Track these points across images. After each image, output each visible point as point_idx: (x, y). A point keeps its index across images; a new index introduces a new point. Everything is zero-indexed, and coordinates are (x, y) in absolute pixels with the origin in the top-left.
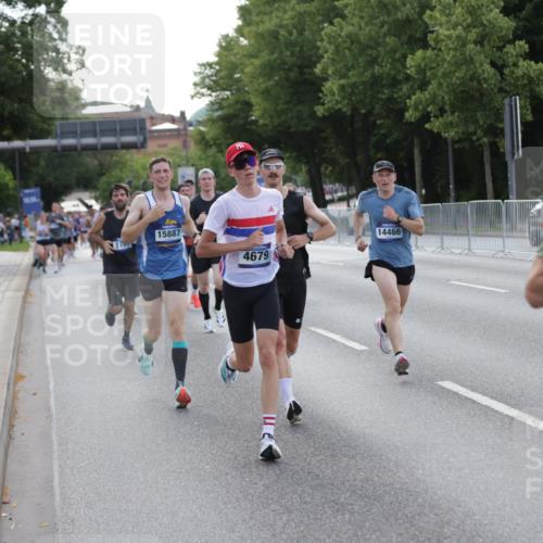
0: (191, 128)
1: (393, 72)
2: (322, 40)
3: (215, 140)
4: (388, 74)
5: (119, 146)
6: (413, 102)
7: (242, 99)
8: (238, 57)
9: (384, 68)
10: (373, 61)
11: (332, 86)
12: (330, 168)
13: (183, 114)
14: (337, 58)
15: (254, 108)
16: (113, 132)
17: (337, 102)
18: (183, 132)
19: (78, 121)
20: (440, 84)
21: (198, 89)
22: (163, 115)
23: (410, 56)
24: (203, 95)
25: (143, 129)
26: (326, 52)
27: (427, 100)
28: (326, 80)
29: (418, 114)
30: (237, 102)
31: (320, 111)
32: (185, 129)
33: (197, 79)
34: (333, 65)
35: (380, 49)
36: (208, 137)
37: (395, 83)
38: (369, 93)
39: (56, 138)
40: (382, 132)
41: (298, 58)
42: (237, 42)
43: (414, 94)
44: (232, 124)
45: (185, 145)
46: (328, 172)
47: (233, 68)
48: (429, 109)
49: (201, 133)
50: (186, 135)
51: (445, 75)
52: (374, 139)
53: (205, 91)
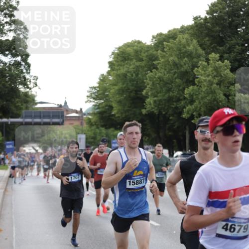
0: (85, 116)
1: (178, 96)
2: (146, 79)
3: (95, 122)
4: (176, 96)
5: (51, 123)
6: (186, 110)
7: (109, 104)
8: (108, 84)
9: (174, 94)
10: (169, 90)
11: (150, 100)
12: (147, 138)
13: (81, 109)
14: (153, 88)
15: (114, 109)
16: (49, 117)
17: (152, 108)
18: (81, 118)
19: (33, 111)
20: (200, 103)
21: (89, 99)
22: (72, 109)
23: (186, 89)
24: (91, 101)
25: (63, 116)
26: (148, 84)
27: (193, 109)
28: (148, 98)
29: (189, 116)
30: (106, 106)
31: (144, 111)
32: (82, 117)
33: (88, 94)
34: (151, 91)
35: (173, 84)
36: (92, 121)
37: (179, 100)
38: (167, 104)
39: (22, 118)
40: (172, 122)
41: (135, 87)
42: (107, 78)
43: (187, 106)
44: (104, 116)
45: (82, 124)
46: (146, 140)
47: (105, 90)
48: (194, 114)
49: (89, 119)
50: (82, 119)
51: (202, 98)
52: (168, 126)
53: (92, 100)
